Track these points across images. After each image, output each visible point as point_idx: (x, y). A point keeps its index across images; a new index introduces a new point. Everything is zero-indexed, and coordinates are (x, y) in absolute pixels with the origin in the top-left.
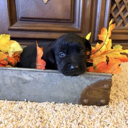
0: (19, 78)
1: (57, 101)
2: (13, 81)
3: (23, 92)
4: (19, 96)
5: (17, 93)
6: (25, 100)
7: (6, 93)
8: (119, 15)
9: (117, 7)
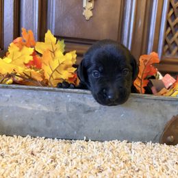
0: (80, 105)
1: (130, 139)
2: (70, 110)
3: (82, 125)
4: (75, 133)
5: (73, 128)
6: (85, 138)
7: (58, 127)
8: (174, 42)
9: (171, 31)
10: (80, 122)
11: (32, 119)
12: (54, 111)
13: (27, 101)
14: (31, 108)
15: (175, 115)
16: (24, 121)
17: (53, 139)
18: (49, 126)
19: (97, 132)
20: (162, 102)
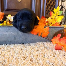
10: (26, 37)
11: (9, 38)
12: (17, 34)
13: (7, 31)
14: (8, 34)
15: (56, 32)
16: (6, 39)
17: (17, 44)
18: (15, 40)
19: (32, 40)
20: (52, 28)
